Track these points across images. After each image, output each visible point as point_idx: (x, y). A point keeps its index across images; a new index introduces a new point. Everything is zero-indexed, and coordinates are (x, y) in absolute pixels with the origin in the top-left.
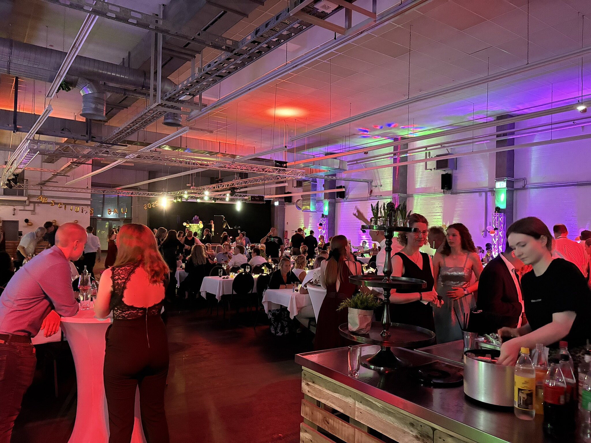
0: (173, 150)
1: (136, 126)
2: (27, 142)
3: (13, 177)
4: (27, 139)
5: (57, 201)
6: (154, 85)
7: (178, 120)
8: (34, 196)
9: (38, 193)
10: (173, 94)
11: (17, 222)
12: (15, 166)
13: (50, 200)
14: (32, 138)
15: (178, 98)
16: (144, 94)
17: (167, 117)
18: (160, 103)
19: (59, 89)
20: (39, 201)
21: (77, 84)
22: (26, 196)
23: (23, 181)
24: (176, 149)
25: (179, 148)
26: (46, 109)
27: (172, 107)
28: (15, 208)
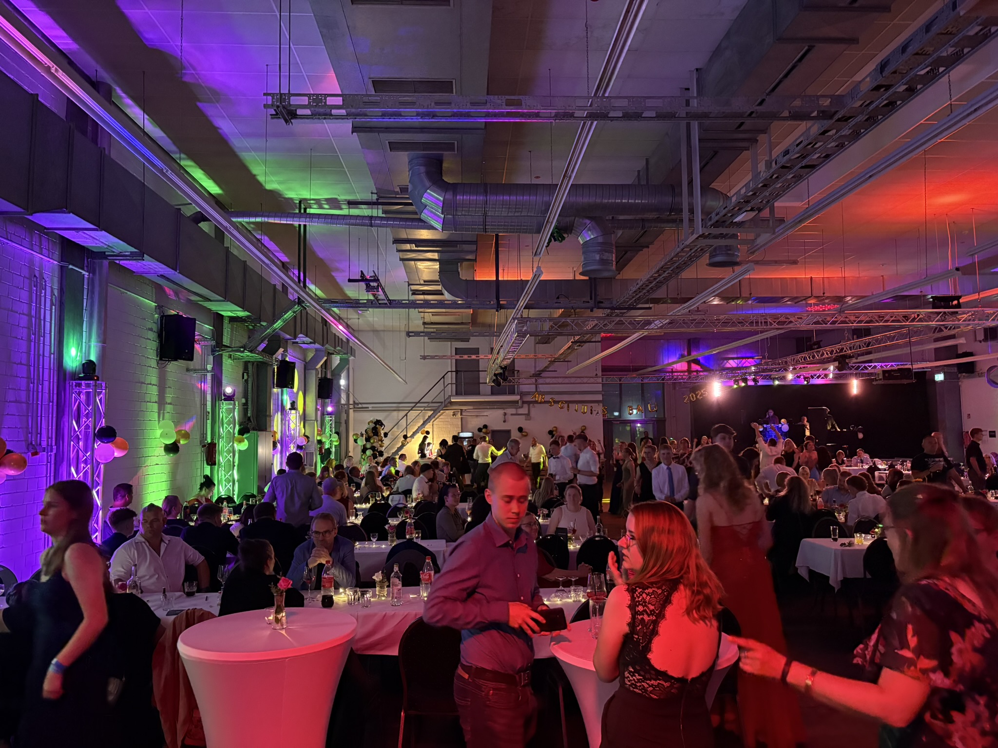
0: (727, 303)
1: (663, 276)
2: (514, 322)
3: (500, 371)
4: (514, 319)
5: (557, 398)
6: (689, 204)
7: (733, 255)
8: (528, 393)
9: (532, 388)
10: (722, 214)
11: (509, 432)
12: (502, 355)
13: (548, 398)
14: (519, 316)
15: (731, 221)
16: (674, 221)
17: (714, 254)
18: (701, 233)
19: (550, 241)
20: (534, 400)
21: (574, 228)
22: (518, 394)
23: (513, 373)
24: (733, 301)
25: (737, 298)
26: (534, 274)
27: (722, 236)
28: (505, 411)
